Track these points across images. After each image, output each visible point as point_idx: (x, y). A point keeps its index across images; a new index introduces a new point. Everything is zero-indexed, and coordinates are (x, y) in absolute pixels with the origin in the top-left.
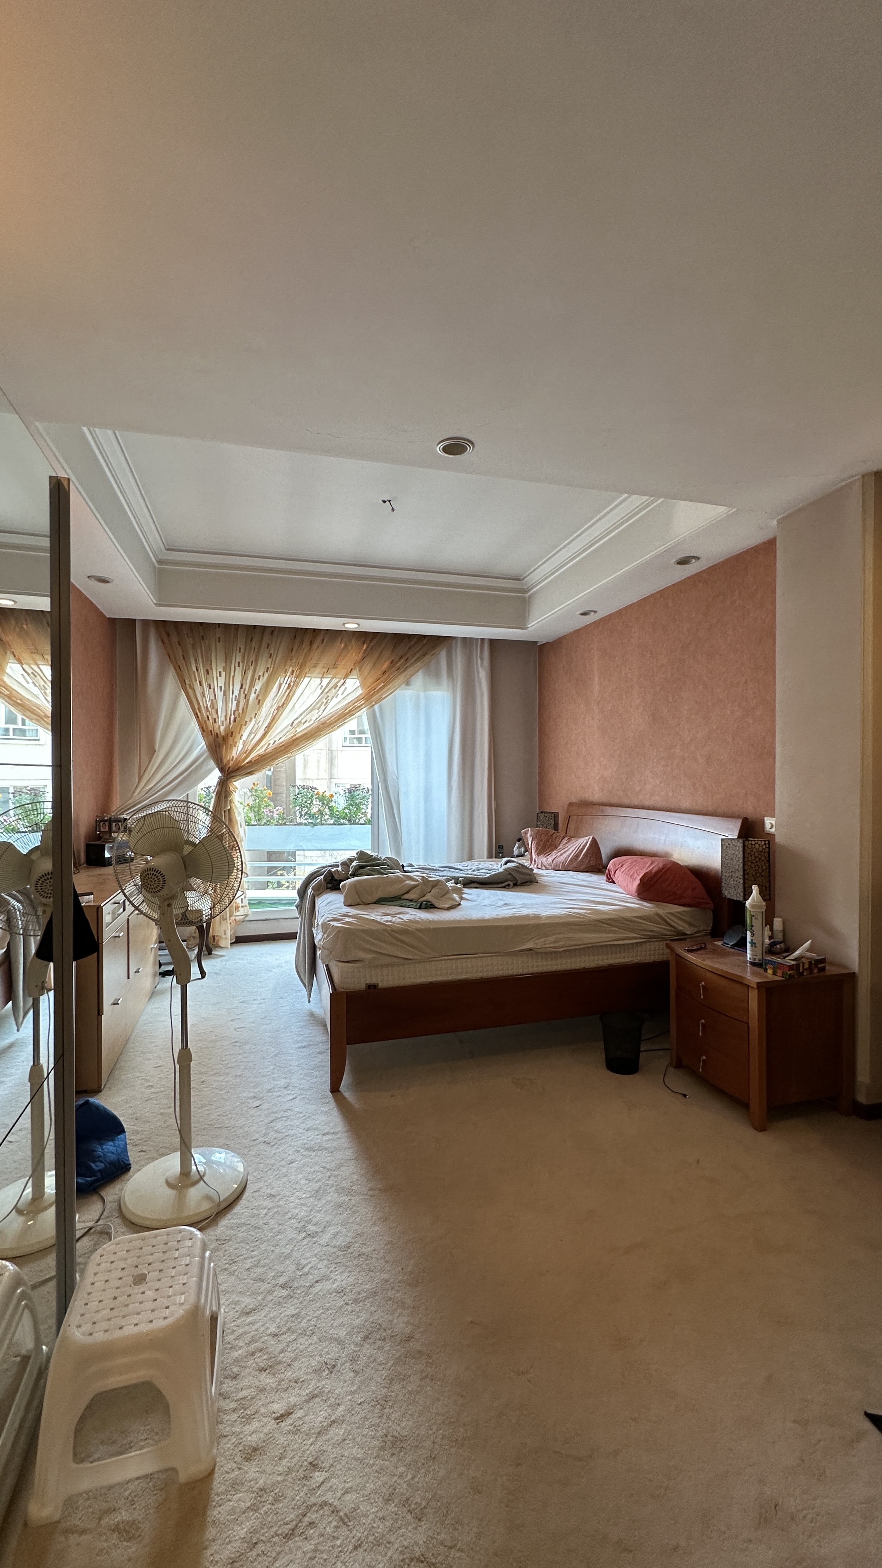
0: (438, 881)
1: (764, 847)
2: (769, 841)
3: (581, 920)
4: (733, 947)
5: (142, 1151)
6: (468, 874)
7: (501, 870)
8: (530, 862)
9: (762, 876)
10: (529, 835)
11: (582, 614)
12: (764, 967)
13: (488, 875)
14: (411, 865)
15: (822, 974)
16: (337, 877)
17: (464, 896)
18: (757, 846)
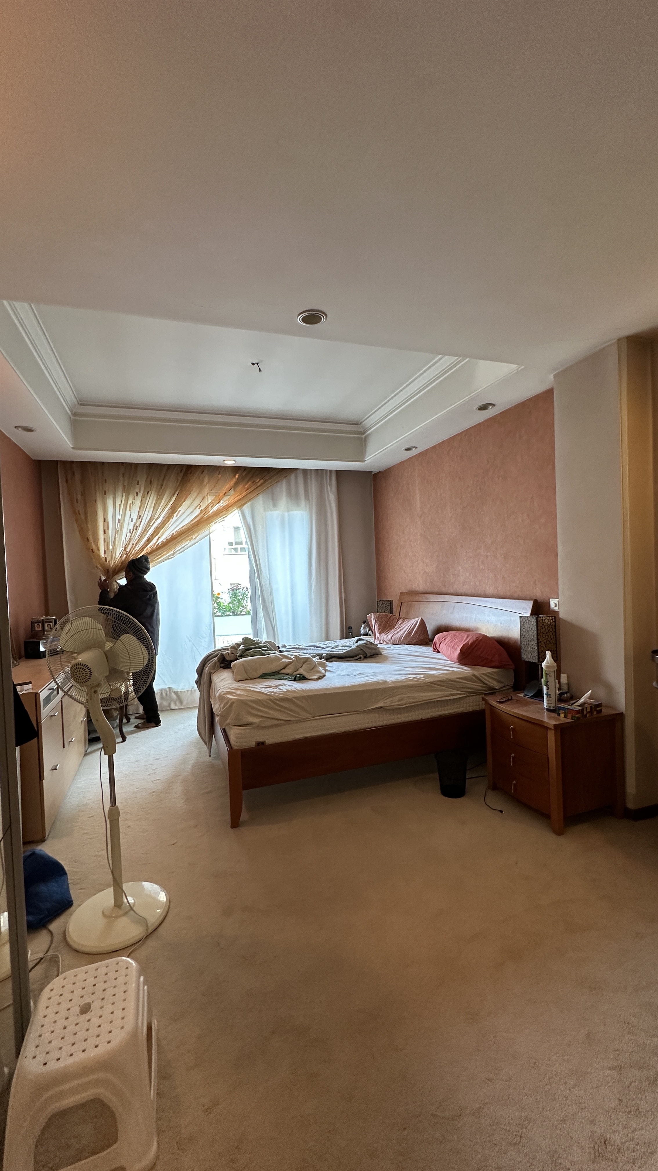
0: (308, 658)
1: (551, 621)
2: (555, 617)
3: (418, 683)
4: (532, 697)
5: (82, 889)
6: (329, 651)
7: (354, 647)
8: (374, 639)
9: (551, 643)
10: (372, 618)
11: (407, 450)
12: (557, 712)
13: (345, 651)
14: (284, 646)
15: (599, 715)
16: (228, 658)
17: (327, 668)
18: (546, 621)
